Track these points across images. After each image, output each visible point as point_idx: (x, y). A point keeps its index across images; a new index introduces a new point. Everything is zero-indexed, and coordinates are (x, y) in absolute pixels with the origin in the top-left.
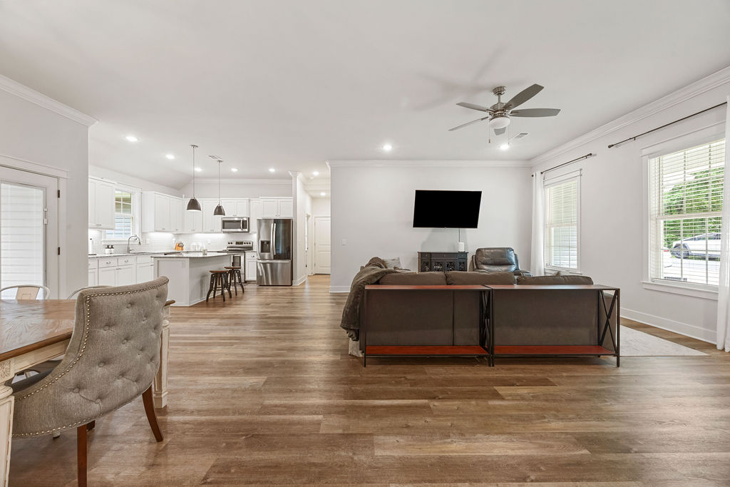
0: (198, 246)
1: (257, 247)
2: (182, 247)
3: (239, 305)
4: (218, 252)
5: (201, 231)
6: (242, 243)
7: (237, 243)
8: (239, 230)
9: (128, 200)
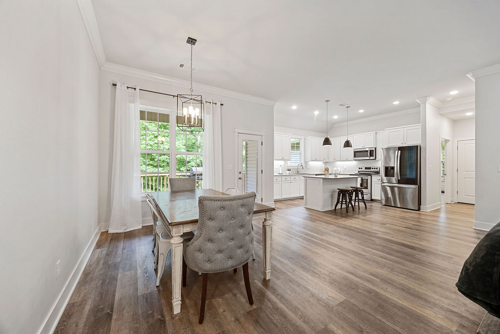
0: (338, 170)
1: (382, 172)
2: (328, 170)
3: (357, 218)
4: (350, 175)
5: (339, 159)
6: (370, 168)
7: (366, 168)
8: (368, 158)
9: (298, 144)
